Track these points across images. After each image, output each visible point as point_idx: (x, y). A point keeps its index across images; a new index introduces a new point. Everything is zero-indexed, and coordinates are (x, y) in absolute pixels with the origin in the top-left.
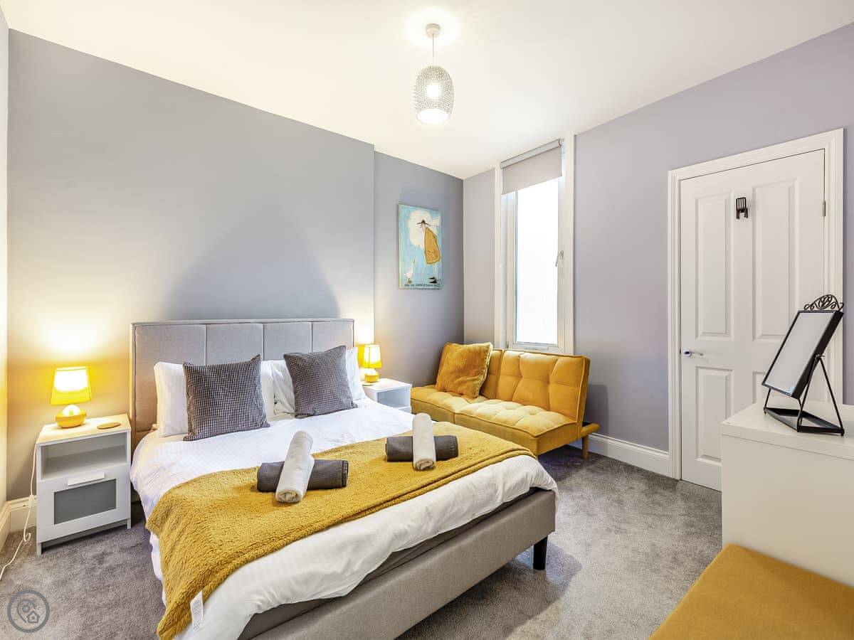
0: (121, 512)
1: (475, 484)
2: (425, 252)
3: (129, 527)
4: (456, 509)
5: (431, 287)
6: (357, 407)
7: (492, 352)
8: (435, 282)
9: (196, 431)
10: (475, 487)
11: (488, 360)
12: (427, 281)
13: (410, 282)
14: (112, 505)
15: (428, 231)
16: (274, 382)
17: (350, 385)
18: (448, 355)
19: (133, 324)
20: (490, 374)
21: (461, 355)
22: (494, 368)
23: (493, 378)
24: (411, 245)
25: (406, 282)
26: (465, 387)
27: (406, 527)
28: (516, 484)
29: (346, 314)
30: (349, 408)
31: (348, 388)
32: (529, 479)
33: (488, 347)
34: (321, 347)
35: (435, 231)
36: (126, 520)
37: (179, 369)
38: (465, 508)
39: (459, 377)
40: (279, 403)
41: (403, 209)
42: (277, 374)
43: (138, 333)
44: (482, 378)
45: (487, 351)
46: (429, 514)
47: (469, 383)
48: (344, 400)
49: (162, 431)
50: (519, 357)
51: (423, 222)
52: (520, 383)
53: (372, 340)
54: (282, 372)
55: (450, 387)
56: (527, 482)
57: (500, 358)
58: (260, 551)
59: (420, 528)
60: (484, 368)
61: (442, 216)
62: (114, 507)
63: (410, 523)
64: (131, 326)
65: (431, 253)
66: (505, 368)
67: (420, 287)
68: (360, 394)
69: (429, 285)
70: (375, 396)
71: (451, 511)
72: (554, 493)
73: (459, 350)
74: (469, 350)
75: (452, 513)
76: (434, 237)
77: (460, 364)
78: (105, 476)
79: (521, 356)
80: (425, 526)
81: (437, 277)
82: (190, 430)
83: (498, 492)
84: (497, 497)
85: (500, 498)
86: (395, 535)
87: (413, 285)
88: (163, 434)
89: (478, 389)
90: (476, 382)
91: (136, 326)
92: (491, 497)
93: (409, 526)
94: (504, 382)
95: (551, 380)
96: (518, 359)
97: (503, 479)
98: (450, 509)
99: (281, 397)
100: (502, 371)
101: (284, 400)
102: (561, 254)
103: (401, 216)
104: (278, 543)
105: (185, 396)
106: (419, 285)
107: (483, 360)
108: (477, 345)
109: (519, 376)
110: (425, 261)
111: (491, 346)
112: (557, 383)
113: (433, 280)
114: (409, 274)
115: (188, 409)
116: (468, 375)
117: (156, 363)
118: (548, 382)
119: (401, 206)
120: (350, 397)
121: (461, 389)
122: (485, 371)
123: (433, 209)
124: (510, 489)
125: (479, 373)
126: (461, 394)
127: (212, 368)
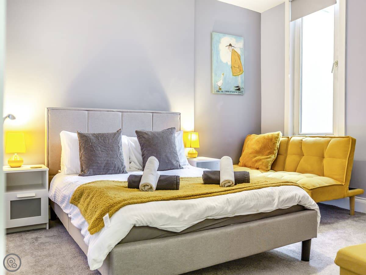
0: (44, 218)
1: (260, 194)
2: (232, 67)
3: (48, 228)
4: (246, 203)
5: (236, 93)
6: (183, 168)
7: (281, 139)
8: (239, 90)
9: (86, 171)
10: (259, 195)
11: (278, 144)
12: (233, 89)
13: (220, 89)
14: (39, 214)
15: (234, 52)
16: (129, 149)
17: (178, 154)
18: (248, 142)
19: (47, 108)
20: (280, 154)
21: (258, 141)
22: (282, 151)
23: (281, 158)
24: (221, 62)
25: (218, 89)
26: (260, 163)
27: (215, 205)
28: (288, 198)
29: (175, 109)
30: (177, 169)
31: (177, 155)
32: (297, 197)
33: (278, 135)
34: (159, 128)
35: (239, 52)
36: (46, 224)
37: (75, 136)
38: (252, 204)
39: (255, 157)
40: (132, 163)
41: (216, 36)
42: (131, 144)
43: (50, 114)
44: (273, 157)
45: (277, 138)
46: (229, 202)
47: (264, 160)
48: (174, 163)
49: (66, 171)
50: (302, 140)
51: (230, 45)
52: (302, 160)
53: (192, 128)
54: (134, 143)
55: (249, 164)
56: (296, 199)
57: (288, 142)
58: (135, 201)
59: (223, 208)
60: (275, 150)
61: (244, 40)
62: (40, 215)
63: (217, 204)
64: (46, 110)
65: (236, 68)
66: (290, 149)
67: (227, 93)
68: (185, 162)
69: (234, 92)
70: (195, 164)
71: (243, 203)
72: (317, 212)
73: (257, 138)
74: (264, 138)
75: (243, 205)
76: (239, 56)
77: (257, 147)
78: (36, 195)
79: (303, 140)
80: (226, 208)
81: (241, 86)
82: (82, 171)
83: (275, 201)
84: (274, 204)
85: (276, 204)
86: (208, 208)
87: (222, 92)
88: (66, 173)
89: (270, 164)
90: (269, 160)
91: (48, 109)
92: (270, 203)
93: (216, 205)
94: (290, 159)
95: (325, 155)
96: (301, 142)
97: (279, 194)
98: (242, 203)
99: (134, 158)
100: (289, 151)
101: (136, 161)
102: (336, 63)
103: (214, 40)
104: (144, 200)
105: (78, 150)
106: (227, 91)
107: (274, 144)
108: (269, 134)
109: (301, 155)
110: (231, 73)
111: (281, 134)
112: (330, 157)
113: (238, 88)
114: (220, 83)
115: (81, 158)
116: (263, 155)
117: (61, 131)
118: (323, 157)
119: (214, 34)
120: (178, 161)
121: (257, 165)
122: (276, 152)
123: (237, 35)
124: (283, 200)
125: (271, 153)
126: (258, 169)
127: (93, 135)
